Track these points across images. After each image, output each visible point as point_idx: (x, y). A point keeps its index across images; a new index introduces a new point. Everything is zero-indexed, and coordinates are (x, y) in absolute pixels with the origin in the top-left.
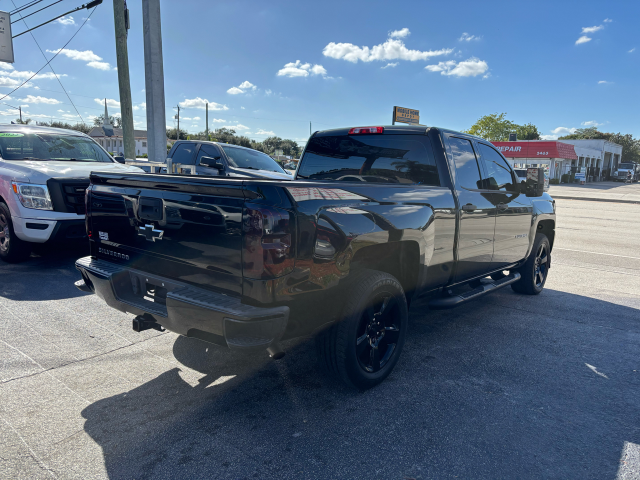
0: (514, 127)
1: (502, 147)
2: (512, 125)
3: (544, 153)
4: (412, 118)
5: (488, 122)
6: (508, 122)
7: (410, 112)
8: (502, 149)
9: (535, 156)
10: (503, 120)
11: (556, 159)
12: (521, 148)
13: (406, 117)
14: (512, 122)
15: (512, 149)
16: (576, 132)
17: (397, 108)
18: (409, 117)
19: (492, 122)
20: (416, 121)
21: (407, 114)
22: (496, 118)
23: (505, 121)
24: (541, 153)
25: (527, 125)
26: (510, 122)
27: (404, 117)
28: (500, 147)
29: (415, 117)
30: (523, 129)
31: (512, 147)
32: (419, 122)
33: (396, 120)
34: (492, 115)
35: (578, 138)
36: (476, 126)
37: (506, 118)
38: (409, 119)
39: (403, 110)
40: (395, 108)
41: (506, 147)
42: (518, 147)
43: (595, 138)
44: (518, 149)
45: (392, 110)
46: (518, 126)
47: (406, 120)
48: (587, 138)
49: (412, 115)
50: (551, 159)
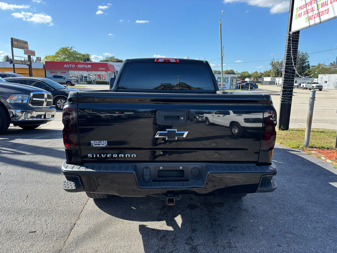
0: (80, 54)
1: (81, 65)
2: (78, 53)
3: (103, 69)
4: (24, 46)
5: (65, 51)
6: (76, 51)
7: (22, 42)
8: (81, 66)
9: (98, 70)
10: (73, 50)
11: (108, 72)
12: (91, 66)
13: (20, 45)
14: (78, 51)
15: (86, 66)
16: (106, 58)
17: (13, 39)
18: (22, 45)
19: (67, 51)
20: (27, 48)
21: (20, 43)
22: (69, 48)
23: (74, 51)
24: (101, 69)
25: (86, 54)
26: (77, 51)
27: (19, 44)
28: (80, 65)
29: (26, 45)
30: (84, 56)
31: (86, 65)
32: (28, 48)
33: (14, 46)
34: (66, 47)
35: (109, 61)
36: (58, 53)
37: (74, 49)
38: (22, 46)
39: (18, 41)
40: (12, 39)
41: (83, 65)
42: (89, 65)
43: (116, 62)
44: (89, 66)
45: (10, 40)
46: (81, 54)
47: (20, 47)
48: (113, 62)
49: (24, 44)
50: (106, 72)
